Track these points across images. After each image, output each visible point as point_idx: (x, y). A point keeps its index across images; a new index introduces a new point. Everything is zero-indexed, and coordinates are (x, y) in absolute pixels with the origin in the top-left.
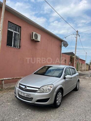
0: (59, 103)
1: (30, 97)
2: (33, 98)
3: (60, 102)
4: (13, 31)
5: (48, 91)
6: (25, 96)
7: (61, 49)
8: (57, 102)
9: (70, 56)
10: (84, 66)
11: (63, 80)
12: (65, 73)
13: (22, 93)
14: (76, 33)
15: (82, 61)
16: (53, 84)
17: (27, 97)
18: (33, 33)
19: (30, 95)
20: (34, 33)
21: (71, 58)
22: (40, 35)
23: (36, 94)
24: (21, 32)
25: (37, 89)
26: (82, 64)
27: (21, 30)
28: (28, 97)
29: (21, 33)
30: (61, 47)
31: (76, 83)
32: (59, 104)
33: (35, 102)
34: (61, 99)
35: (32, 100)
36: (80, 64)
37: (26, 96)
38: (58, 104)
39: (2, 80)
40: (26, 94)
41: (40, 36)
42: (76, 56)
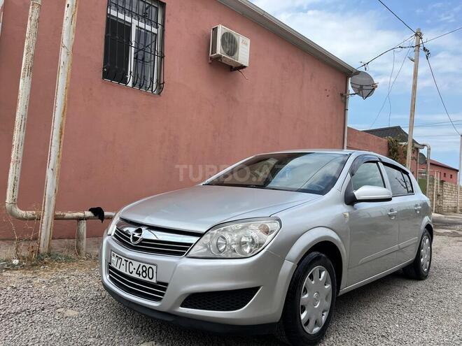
0: (316, 323)
1: (154, 281)
2: (166, 284)
3: (324, 318)
4: (128, 19)
5: (247, 250)
6: (134, 275)
7: (346, 110)
8: (303, 316)
9: (385, 140)
10: (451, 191)
11: (343, 209)
12: (352, 174)
13: (119, 261)
14: (414, 41)
15: (443, 171)
16: (279, 216)
17: (141, 278)
18: (215, 30)
19: (154, 267)
20: (221, 30)
21: (389, 147)
22: (248, 41)
23: (183, 262)
24: (163, 26)
25: (192, 240)
26: (442, 182)
27: (167, 17)
28: (147, 279)
29: (163, 31)
30: (344, 97)
31: (416, 239)
32: (316, 329)
33: (175, 305)
34: (328, 304)
35: (163, 294)
36: (432, 180)
37: (137, 276)
38: (307, 329)
39: (79, 219)
40: (136, 264)
41: (246, 44)
42: (414, 142)
